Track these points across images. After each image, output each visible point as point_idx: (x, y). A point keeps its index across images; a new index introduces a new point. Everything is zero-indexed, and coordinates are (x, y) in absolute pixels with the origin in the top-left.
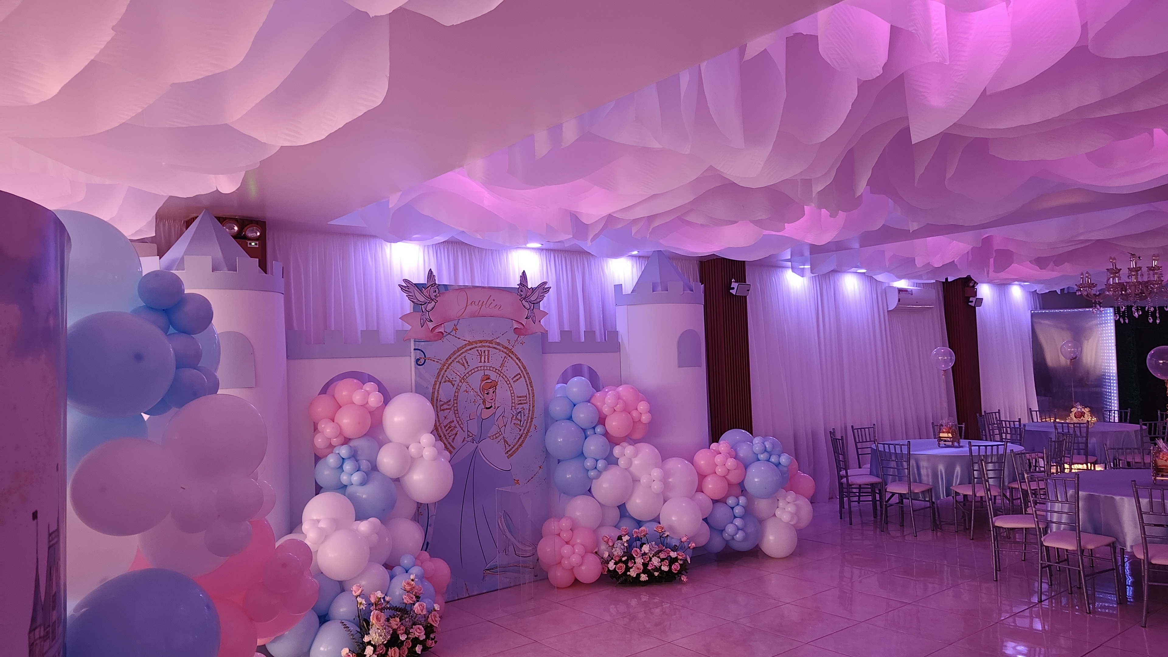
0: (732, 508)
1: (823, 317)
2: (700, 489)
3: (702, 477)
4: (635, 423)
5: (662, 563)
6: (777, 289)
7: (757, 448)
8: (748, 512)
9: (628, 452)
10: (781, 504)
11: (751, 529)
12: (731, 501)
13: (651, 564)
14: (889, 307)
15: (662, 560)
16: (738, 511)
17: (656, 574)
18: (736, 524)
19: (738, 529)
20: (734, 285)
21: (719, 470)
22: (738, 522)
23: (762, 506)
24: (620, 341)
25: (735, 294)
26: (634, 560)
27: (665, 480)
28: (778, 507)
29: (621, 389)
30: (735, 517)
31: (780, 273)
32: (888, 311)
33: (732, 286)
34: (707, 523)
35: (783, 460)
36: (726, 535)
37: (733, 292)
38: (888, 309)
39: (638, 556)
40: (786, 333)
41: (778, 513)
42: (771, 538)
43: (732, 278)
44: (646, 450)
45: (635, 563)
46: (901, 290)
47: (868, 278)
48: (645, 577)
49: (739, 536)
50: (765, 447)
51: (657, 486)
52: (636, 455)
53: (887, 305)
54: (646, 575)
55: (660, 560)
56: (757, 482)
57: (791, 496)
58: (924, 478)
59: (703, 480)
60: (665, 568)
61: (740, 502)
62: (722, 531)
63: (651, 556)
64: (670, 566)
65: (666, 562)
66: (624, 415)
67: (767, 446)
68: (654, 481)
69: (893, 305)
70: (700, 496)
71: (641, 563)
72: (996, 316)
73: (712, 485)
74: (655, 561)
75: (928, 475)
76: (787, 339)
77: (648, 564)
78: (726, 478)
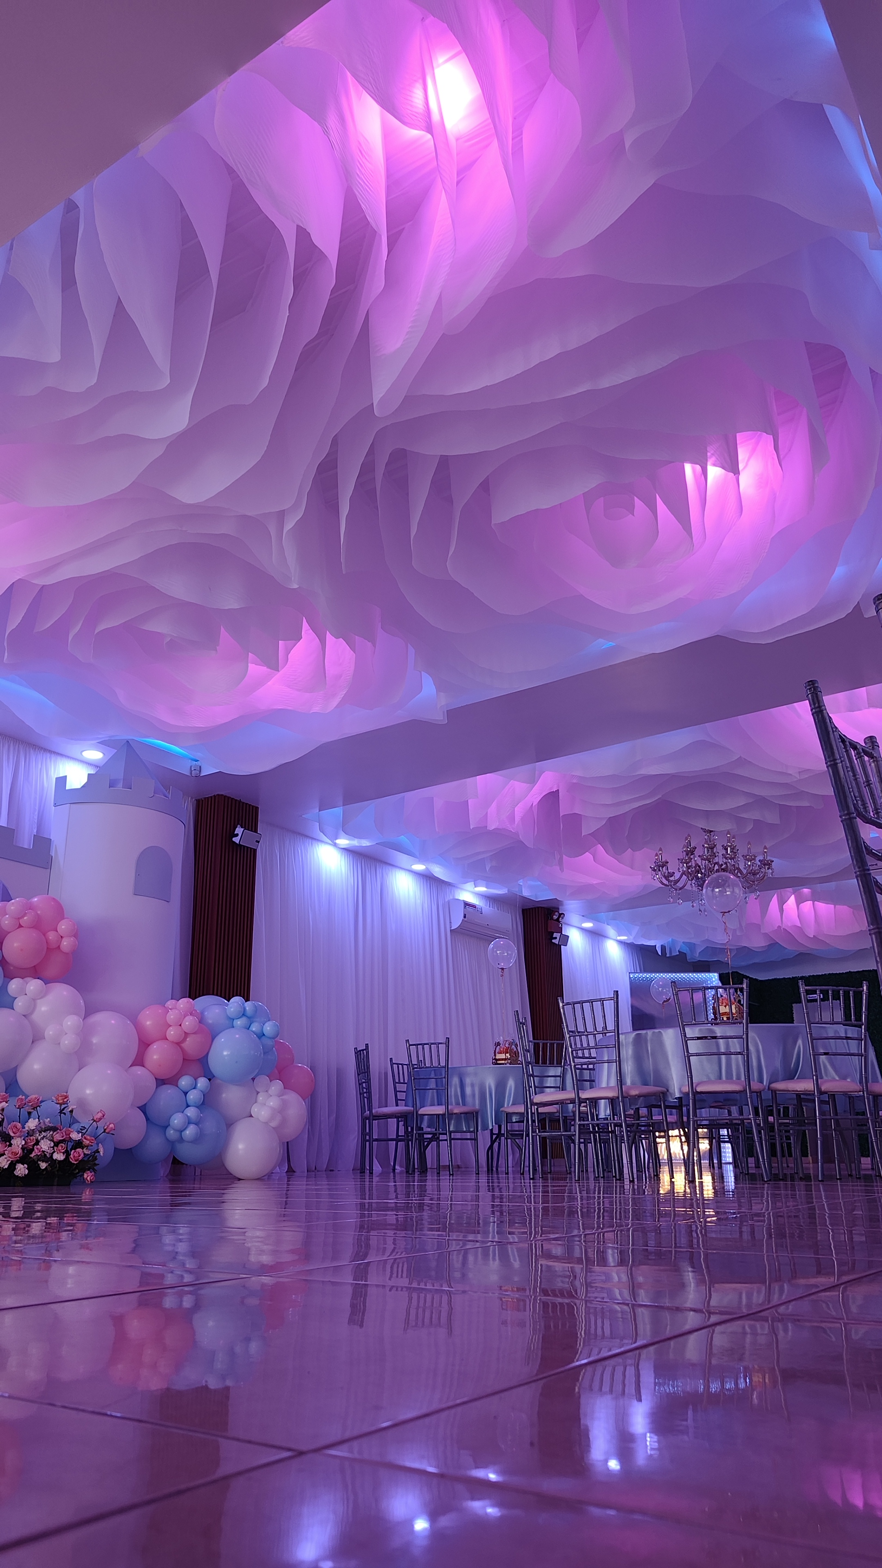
0: (186, 1093)
1: (363, 920)
2: (139, 1061)
3: (144, 1044)
4: (52, 950)
5: (55, 1148)
6: (303, 864)
7: (232, 1010)
8: (207, 1102)
9: (32, 988)
10: (260, 1098)
11: (210, 1126)
12: (185, 1082)
13: (37, 1148)
14: (452, 925)
15: (56, 1144)
16: (193, 1096)
17: (43, 1165)
18: (189, 1115)
19: (190, 1122)
20: (239, 830)
21: (172, 1033)
22: (191, 1112)
23: (232, 1096)
24: (53, 853)
25: (238, 842)
26: (10, 1142)
27: (85, 1035)
28: (256, 1102)
29: (36, 899)
30: (188, 1106)
31: (309, 844)
32: (451, 930)
33: (235, 833)
34: (145, 1114)
35: (268, 1028)
36: (171, 1133)
37: (236, 840)
38: (451, 928)
39: (17, 1135)
40: (311, 929)
41: (255, 1110)
42: (241, 1146)
43: (238, 824)
44: (61, 992)
45: (10, 1145)
46: (467, 904)
47: (427, 880)
48: (23, 1170)
49: (190, 1132)
50: (245, 1009)
51: (68, 1041)
52: (43, 995)
53: (450, 922)
54: (26, 1166)
55: (52, 1144)
56: (227, 1055)
57: (277, 1086)
58: (469, 1100)
59: (145, 1050)
60: (59, 1156)
61: (199, 1085)
62: (165, 1127)
63: (39, 1138)
64: (67, 1153)
65: (62, 1147)
66: (34, 934)
67: (247, 1008)
68: (66, 1034)
69: (456, 923)
70: (138, 1070)
71: (21, 1146)
72: (588, 971)
73: (156, 1054)
74: (45, 1146)
75: (474, 1095)
76: (311, 933)
77: (33, 1150)
78: (181, 1047)
